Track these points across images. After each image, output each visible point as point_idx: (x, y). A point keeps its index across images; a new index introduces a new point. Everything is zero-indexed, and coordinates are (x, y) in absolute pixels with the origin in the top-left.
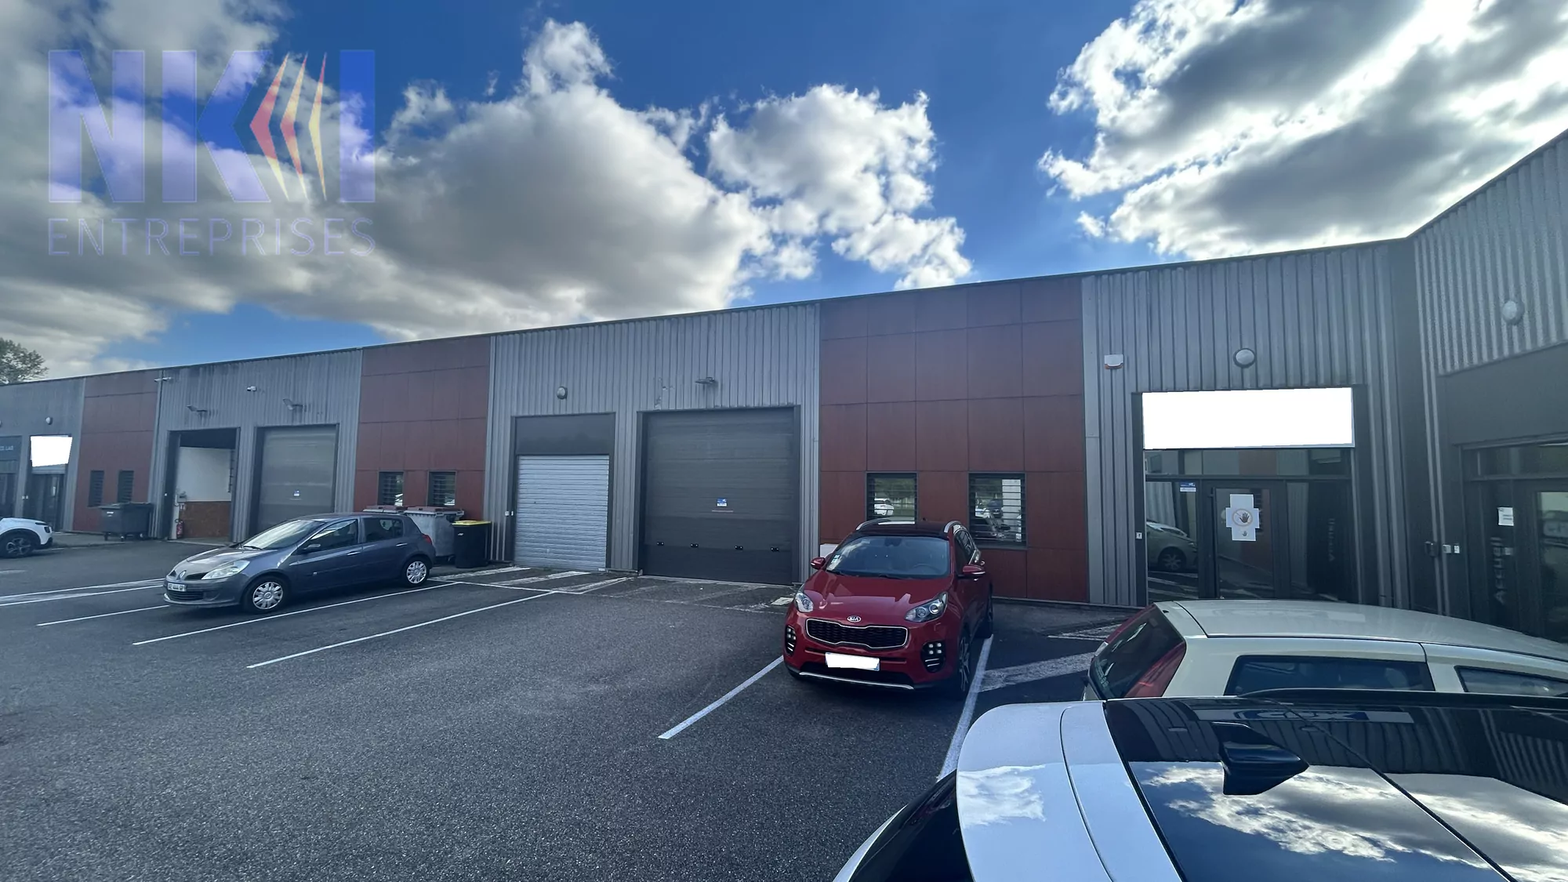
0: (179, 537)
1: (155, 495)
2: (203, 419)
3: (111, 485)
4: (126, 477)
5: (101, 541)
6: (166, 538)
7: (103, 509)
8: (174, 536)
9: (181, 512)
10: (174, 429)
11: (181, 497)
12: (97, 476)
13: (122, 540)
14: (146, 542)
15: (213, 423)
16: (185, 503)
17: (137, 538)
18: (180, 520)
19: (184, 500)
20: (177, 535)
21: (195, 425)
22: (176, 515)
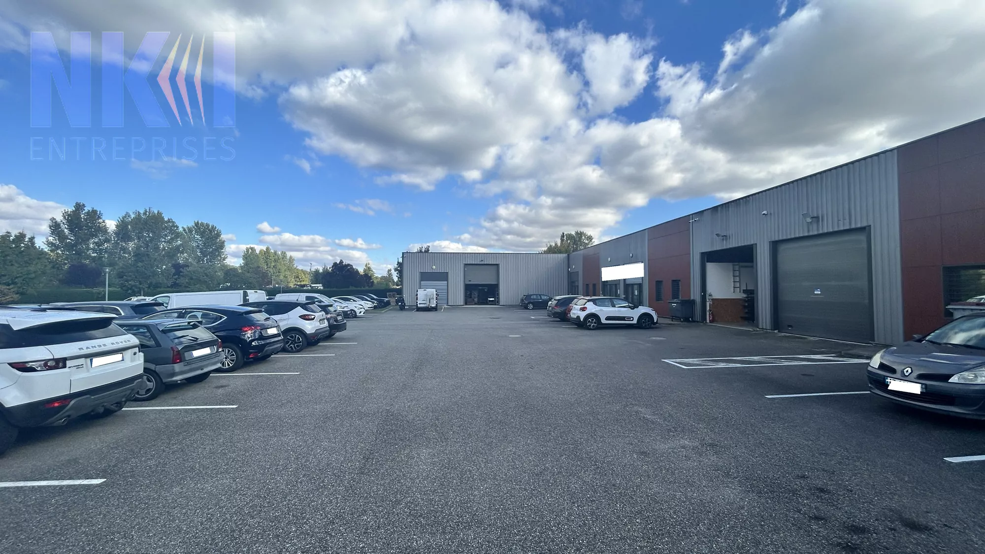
0: (711, 322)
1: (695, 295)
2: (724, 241)
3: (667, 288)
4: (675, 283)
5: (669, 321)
6: (705, 322)
7: (670, 302)
8: (708, 321)
9: (710, 305)
10: (703, 251)
11: (710, 296)
12: (659, 283)
13: (682, 322)
14: (693, 324)
15: (733, 244)
16: (712, 299)
17: (689, 321)
18: (710, 310)
19: (710, 298)
20: (710, 320)
21: (718, 246)
22: (708, 308)
